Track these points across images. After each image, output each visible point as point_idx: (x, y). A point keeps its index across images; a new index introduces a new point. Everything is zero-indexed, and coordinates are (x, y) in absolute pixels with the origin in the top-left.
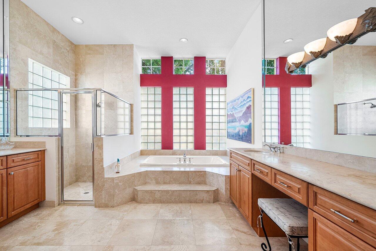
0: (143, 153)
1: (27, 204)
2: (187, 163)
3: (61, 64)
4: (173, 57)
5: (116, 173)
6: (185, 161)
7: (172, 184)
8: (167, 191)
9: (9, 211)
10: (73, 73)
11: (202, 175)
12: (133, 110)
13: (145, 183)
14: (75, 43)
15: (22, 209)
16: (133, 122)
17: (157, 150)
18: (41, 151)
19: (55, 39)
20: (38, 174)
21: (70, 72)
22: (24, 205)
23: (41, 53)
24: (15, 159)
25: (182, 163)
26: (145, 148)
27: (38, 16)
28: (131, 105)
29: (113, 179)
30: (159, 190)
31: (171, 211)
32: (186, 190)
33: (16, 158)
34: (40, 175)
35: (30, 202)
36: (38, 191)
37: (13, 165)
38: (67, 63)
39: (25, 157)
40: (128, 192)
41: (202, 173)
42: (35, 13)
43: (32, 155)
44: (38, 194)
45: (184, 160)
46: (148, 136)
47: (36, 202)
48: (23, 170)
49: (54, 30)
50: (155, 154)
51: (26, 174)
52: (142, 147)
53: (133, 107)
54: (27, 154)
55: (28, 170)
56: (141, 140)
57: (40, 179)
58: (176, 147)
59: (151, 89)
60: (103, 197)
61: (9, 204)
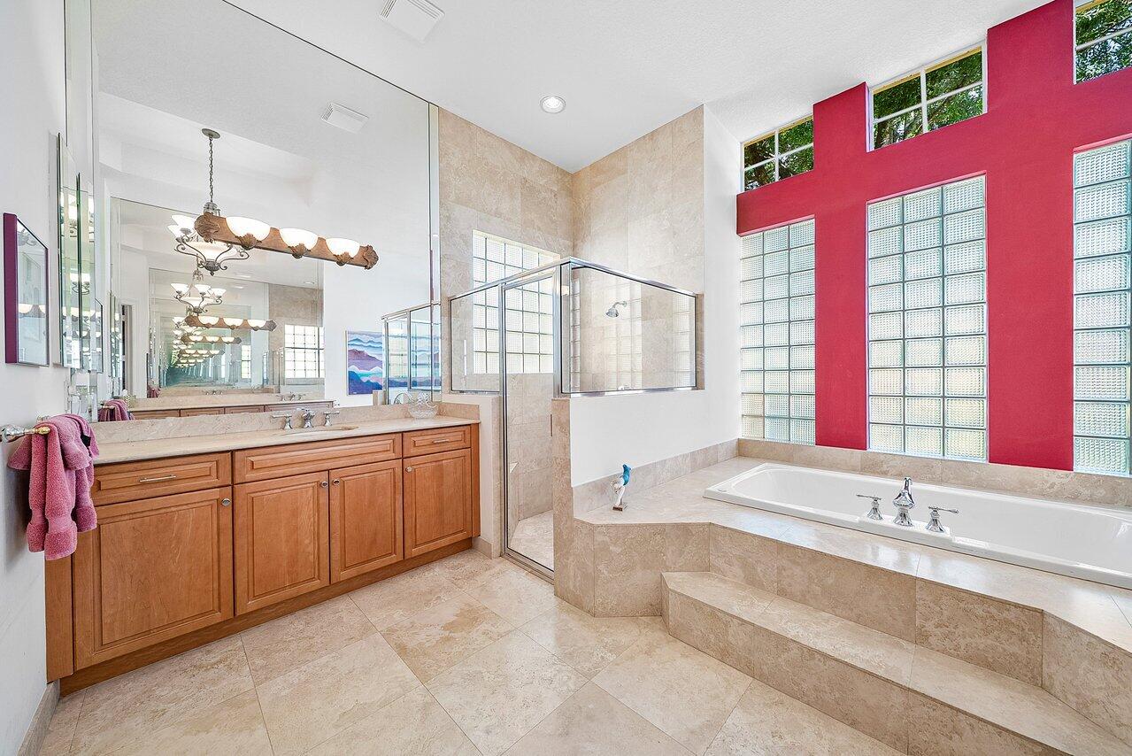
0: (744, 451)
1: (443, 537)
2: (920, 526)
3: (539, 229)
4: (868, 84)
5: (615, 508)
6: (904, 516)
7: (817, 609)
8: (782, 642)
9: (406, 546)
10: (568, 243)
11: (1007, 622)
12: (702, 313)
13: (705, 568)
14: (572, 171)
15: (432, 546)
16: (702, 351)
17: (799, 447)
18: (469, 425)
19: (526, 175)
20: (464, 474)
21: (561, 241)
22: (437, 539)
23: (498, 214)
24: (419, 439)
25: (889, 519)
26: (755, 435)
27: (491, 135)
28: (696, 297)
29: (592, 528)
30: (745, 621)
31: (781, 744)
32: (880, 672)
33: (421, 438)
34: (468, 479)
35: (448, 536)
36: (465, 514)
37: (413, 451)
38: (553, 222)
39: (437, 438)
40: (642, 579)
41: (1005, 614)
42: (485, 131)
43: (451, 434)
44: (465, 519)
45: (897, 510)
46: (764, 394)
47: (460, 536)
48: (434, 464)
49: (525, 156)
50: (789, 460)
51: (439, 472)
52: (741, 432)
53: (702, 305)
54: (440, 431)
55: (442, 464)
56: (742, 407)
57: (469, 487)
58: (879, 440)
59: (774, 236)
60: (572, 574)
61: (407, 531)
